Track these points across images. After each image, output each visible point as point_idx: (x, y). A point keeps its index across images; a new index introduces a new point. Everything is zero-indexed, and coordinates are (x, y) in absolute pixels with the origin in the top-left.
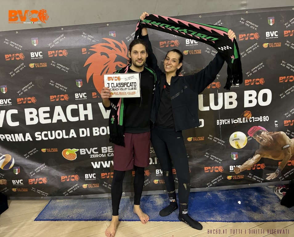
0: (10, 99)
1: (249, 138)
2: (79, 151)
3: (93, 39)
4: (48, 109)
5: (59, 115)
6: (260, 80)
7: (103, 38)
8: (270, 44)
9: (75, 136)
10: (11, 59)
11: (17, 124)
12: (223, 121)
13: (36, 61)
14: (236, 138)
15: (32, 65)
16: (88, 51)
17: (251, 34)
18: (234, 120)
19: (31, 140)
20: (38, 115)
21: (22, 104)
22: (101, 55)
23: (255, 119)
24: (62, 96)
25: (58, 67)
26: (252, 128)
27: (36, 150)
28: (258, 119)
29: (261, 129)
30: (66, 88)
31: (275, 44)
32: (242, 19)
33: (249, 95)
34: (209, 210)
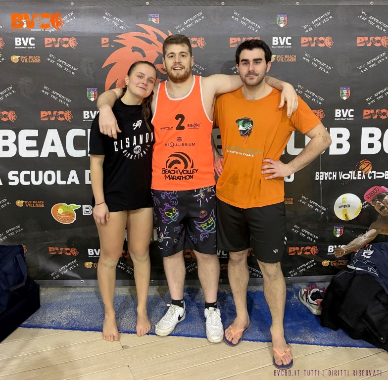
1: (365, 204)
2: (81, 207)
3: (121, 24)
4: (35, 133)
5: (53, 146)
7: (140, 25)
9: (77, 182)
12: (325, 174)
13: (23, 52)
15: (15, 59)
16: (110, 42)
17: (377, 38)
18: (343, 174)
20: (16, 143)
22: (133, 51)
23: (377, 175)
24: (61, 113)
25: (60, 65)
26: (371, 189)
27: (6, 203)
28: (381, 175)
29: (385, 191)
30: (69, 101)
32: (363, 13)
33: (369, 134)
34: (294, 324)
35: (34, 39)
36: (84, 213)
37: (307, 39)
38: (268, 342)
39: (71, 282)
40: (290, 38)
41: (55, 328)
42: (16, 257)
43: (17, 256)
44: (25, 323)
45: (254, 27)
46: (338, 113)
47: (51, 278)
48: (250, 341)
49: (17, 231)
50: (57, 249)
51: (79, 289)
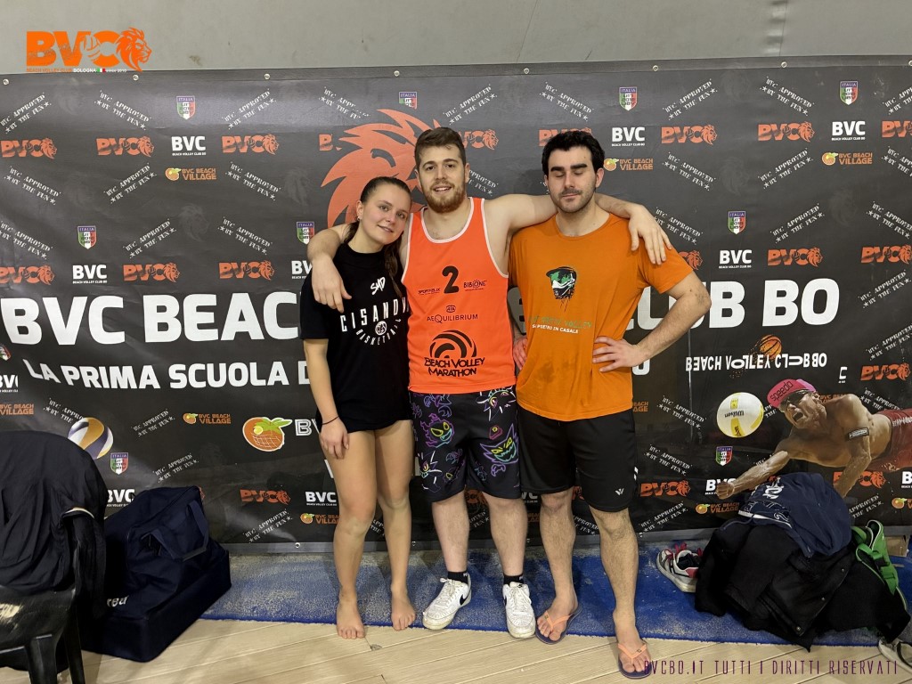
0: (104, 267)
1: (769, 410)
2: (293, 423)
3: (352, 110)
4: (211, 300)
5: (242, 317)
6: (811, 254)
7: (383, 111)
8: (841, 156)
9: (285, 382)
10: (113, 152)
11: (118, 337)
12: (703, 360)
13: (185, 161)
14: (734, 410)
15: (173, 173)
16: (335, 142)
17: (793, 126)
18: (732, 360)
19: (157, 386)
20: (180, 317)
21: (138, 282)
22: (374, 157)
23: (789, 361)
24: (253, 264)
25: (249, 184)
26: (781, 385)
27: (167, 417)
28: (798, 360)
29: (803, 387)
30: (268, 244)
31: (855, 155)
32: (768, 82)
33: (778, 292)
34: (651, 607)
35: (203, 138)
36: (299, 433)
37: (672, 131)
38: (609, 635)
39: (279, 547)
40: (643, 129)
41: (258, 619)
42: (189, 506)
43: (190, 504)
44: (209, 612)
45: (581, 110)
46: (724, 256)
47: (246, 540)
48: (579, 634)
49: (187, 465)
50: (254, 493)
51: (292, 557)
